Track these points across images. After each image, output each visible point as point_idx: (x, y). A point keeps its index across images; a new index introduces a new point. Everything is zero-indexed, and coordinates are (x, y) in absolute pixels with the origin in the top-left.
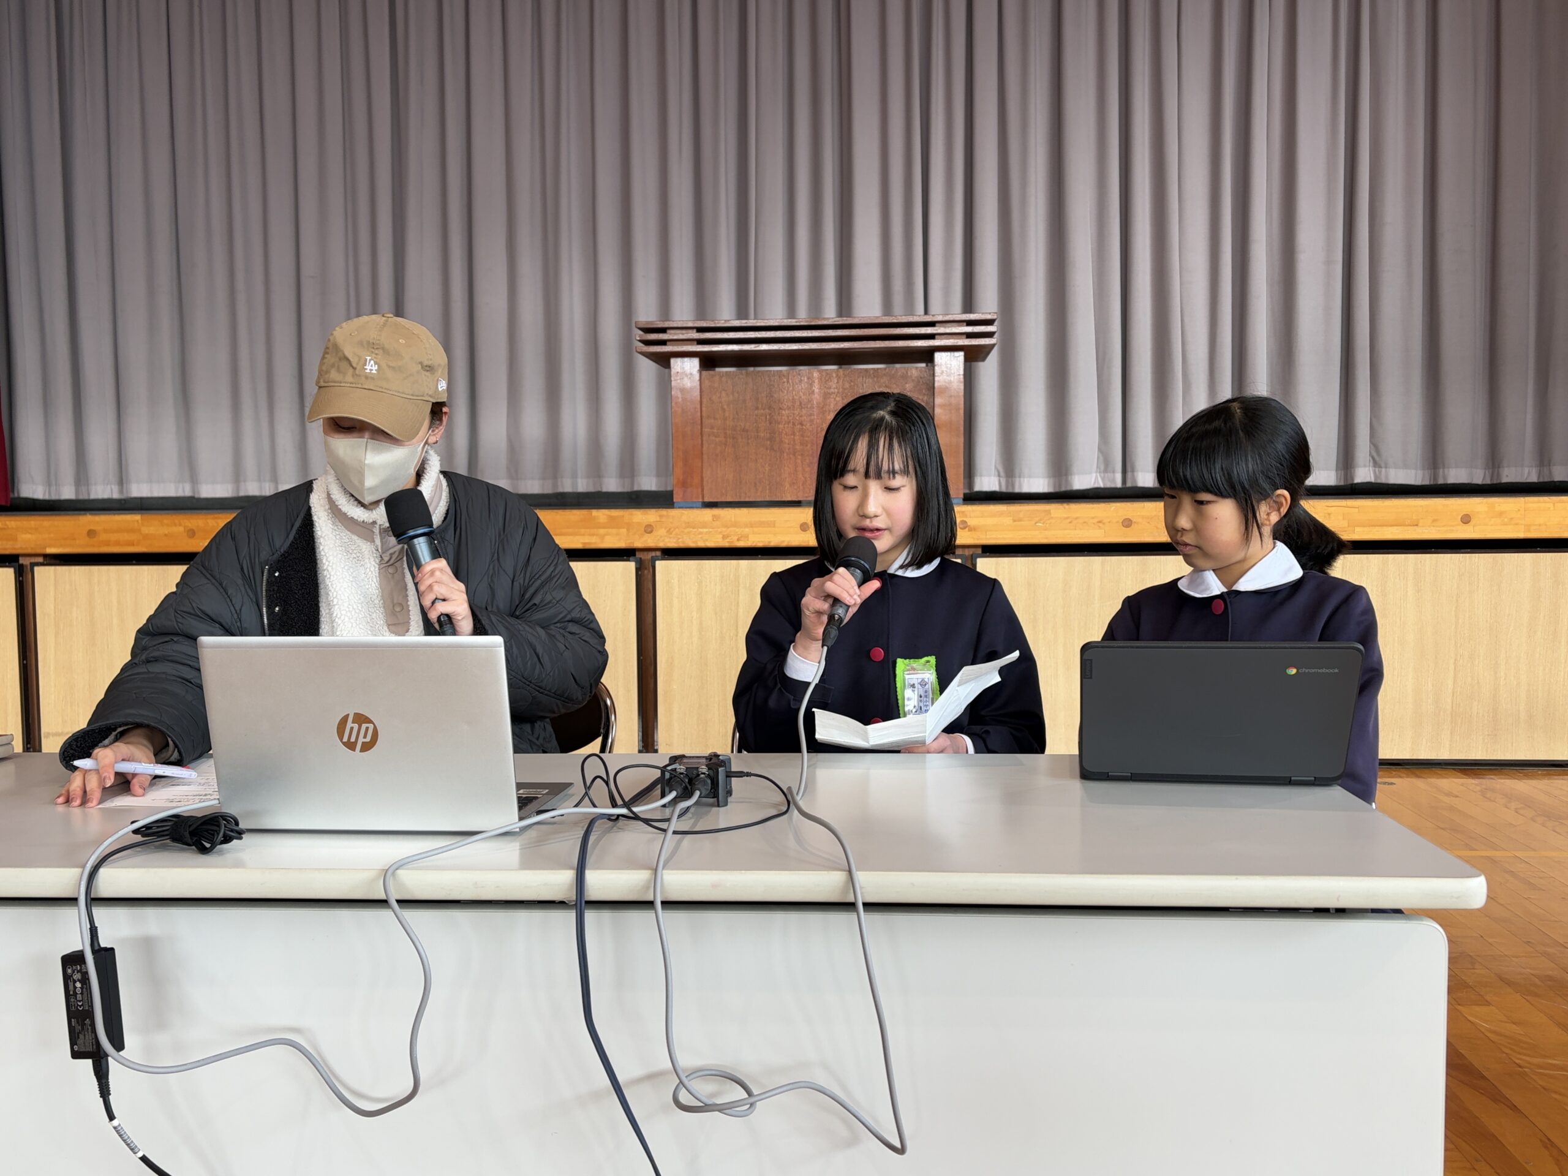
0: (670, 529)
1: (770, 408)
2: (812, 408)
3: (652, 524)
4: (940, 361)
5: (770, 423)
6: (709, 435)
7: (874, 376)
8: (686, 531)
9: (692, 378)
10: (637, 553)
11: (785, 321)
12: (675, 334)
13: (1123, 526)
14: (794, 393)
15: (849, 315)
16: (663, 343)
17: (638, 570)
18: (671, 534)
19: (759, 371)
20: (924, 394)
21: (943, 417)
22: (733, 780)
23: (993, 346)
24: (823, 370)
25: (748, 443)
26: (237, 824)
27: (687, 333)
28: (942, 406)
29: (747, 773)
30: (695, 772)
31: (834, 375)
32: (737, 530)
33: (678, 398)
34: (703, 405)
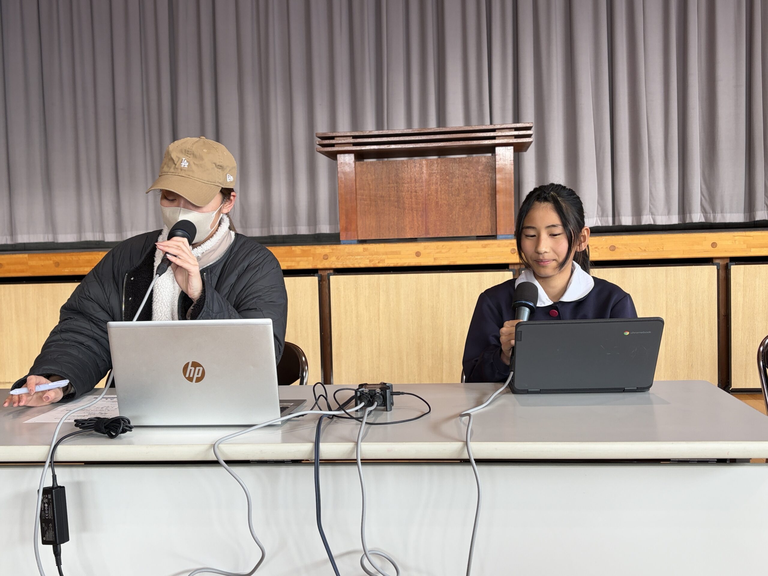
0: (338, 257)
1: (397, 183)
2: (422, 182)
3: (327, 254)
4: (499, 152)
5: (397, 192)
6: (361, 200)
7: (459, 162)
8: (349, 257)
9: (350, 166)
10: (319, 271)
11: (405, 130)
12: (339, 140)
13: (610, 250)
14: (411, 173)
15: (444, 126)
16: (333, 145)
17: (320, 281)
18: (339, 260)
19: (390, 161)
20: (490, 172)
21: (501, 186)
22: (394, 396)
23: (531, 142)
24: (428, 160)
25: (384, 204)
26: (129, 423)
27: (347, 139)
28: (501, 179)
29: (402, 392)
30: (373, 392)
31: (435, 162)
32: (378, 257)
33: (342, 178)
34: (357, 182)
